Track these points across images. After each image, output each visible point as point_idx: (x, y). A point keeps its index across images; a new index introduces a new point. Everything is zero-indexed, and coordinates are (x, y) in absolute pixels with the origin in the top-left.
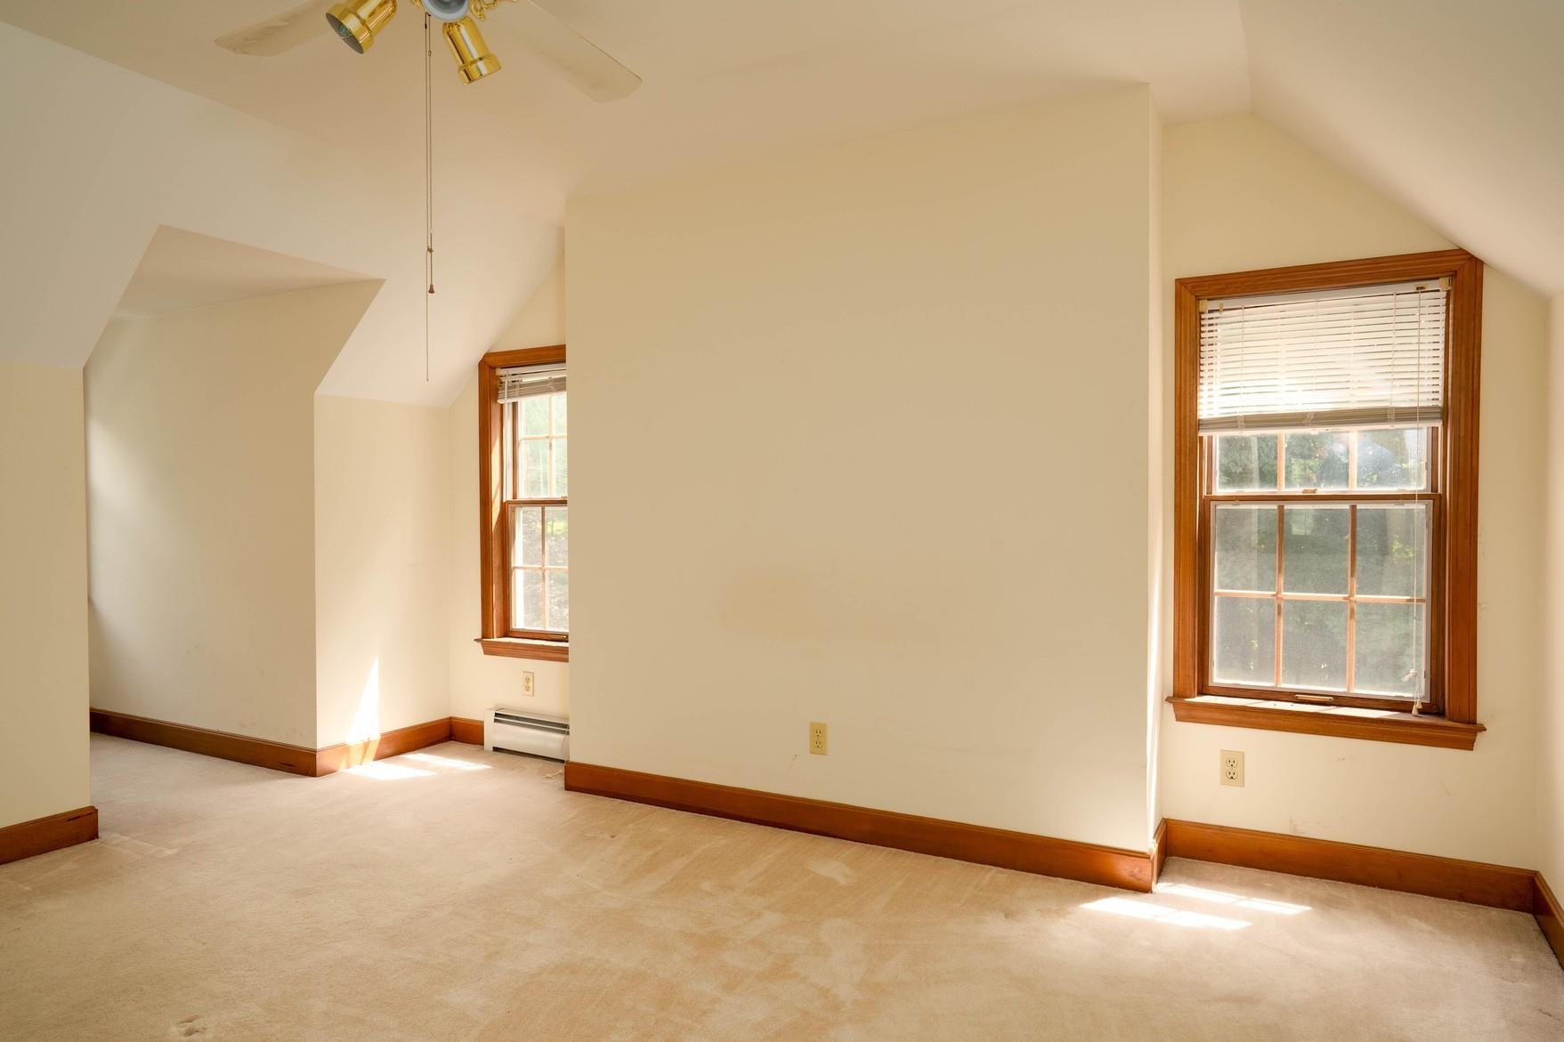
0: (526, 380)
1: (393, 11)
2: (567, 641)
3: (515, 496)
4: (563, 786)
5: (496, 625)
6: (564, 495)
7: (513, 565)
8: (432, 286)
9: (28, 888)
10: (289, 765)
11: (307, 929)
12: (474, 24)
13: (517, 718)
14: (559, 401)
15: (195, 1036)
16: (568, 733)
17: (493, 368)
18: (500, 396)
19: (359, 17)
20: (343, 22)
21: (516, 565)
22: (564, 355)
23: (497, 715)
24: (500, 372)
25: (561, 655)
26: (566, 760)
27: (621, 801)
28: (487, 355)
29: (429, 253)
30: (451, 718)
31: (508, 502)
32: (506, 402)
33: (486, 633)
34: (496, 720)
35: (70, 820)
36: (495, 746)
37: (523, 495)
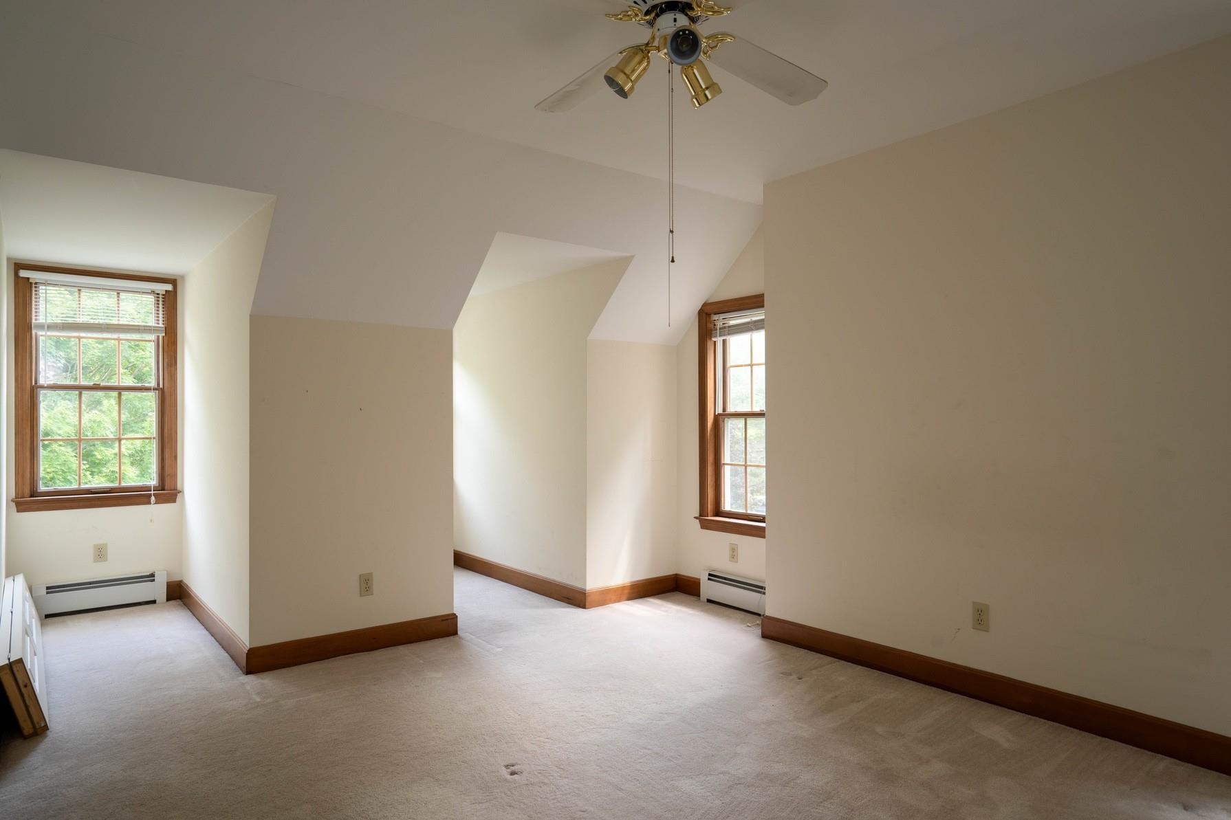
0: (732, 322)
1: (647, 65)
2: (764, 522)
3: (724, 410)
4: (760, 633)
5: (710, 506)
6: (762, 409)
7: (722, 462)
8: (673, 257)
9: (421, 661)
10: (568, 599)
11: (582, 716)
12: (703, 64)
13: (725, 579)
14: (759, 337)
15: (515, 777)
16: (764, 593)
17: (709, 315)
18: (713, 335)
19: (625, 74)
20: (615, 79)
21: (726, 462)
22: (763, 301)
23: (710, 575)
24: (715, 317)
25: (760, 533)
26: (762, 614)
27: (806, 651)
28: (705, 305)
29: (671, 234)
30: (676, 575)
31: (719, 415)
32: (719, 340)
33: (703, 512)
34: (709, 579)
35: (443, 620)
36: (709, 598)
37: (731, 409)
